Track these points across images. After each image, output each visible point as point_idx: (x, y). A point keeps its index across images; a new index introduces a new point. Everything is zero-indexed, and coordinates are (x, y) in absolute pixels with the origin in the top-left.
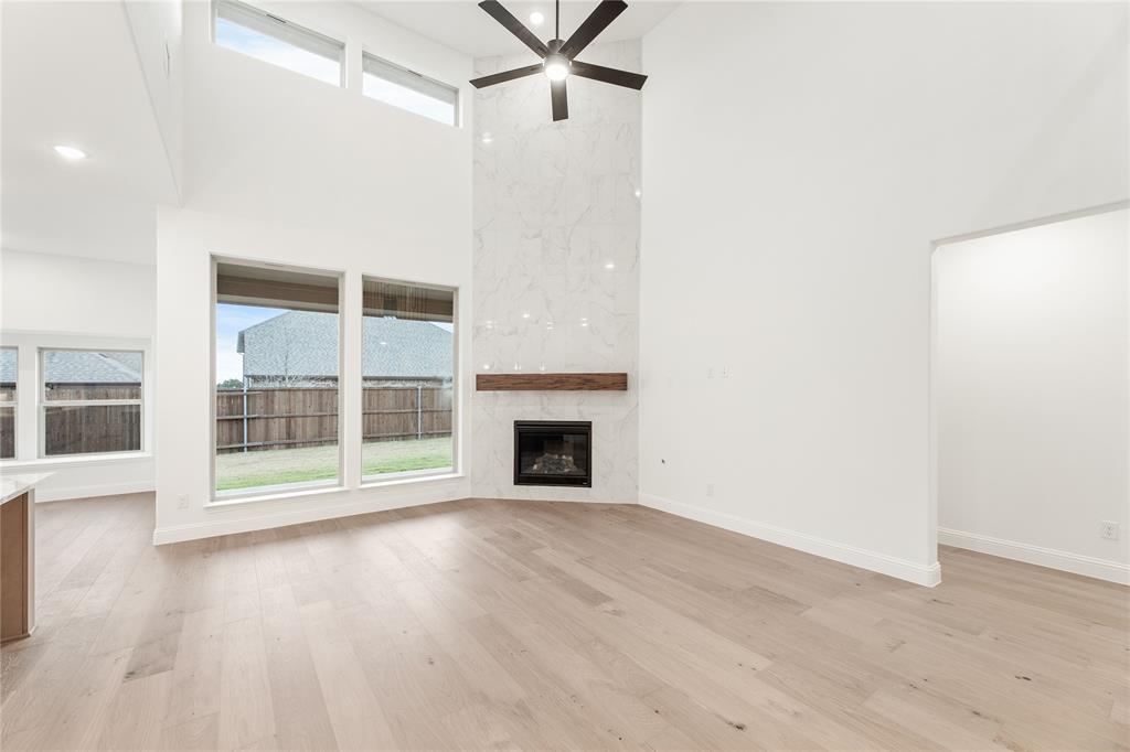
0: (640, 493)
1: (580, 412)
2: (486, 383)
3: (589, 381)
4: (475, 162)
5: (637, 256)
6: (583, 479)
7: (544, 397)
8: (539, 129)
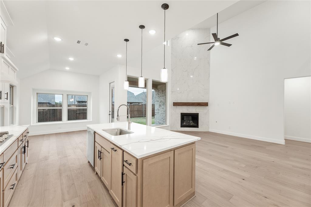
0: (210, 129)
1: (196, 111)
2: (175, 104)
3: (199, 104)
4: (172, 54)
5: (209, 76)
6: (197, 126)
7: (188, 108)
8: (187, 47)
